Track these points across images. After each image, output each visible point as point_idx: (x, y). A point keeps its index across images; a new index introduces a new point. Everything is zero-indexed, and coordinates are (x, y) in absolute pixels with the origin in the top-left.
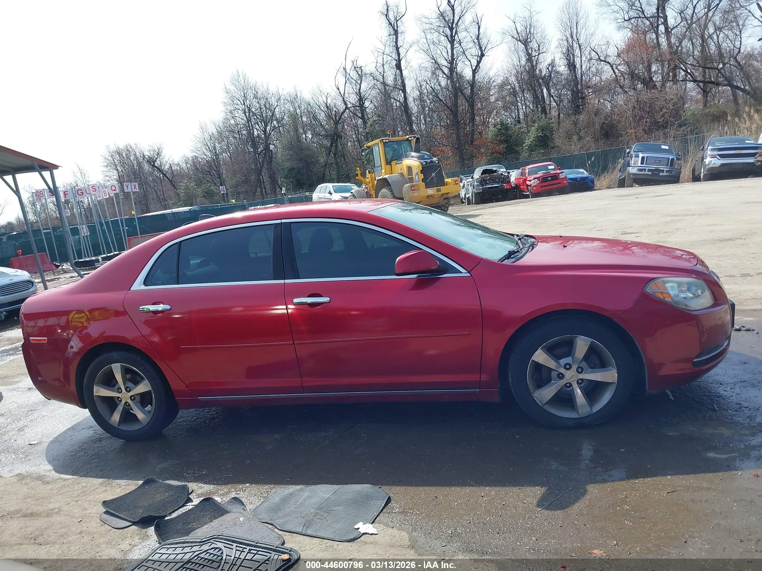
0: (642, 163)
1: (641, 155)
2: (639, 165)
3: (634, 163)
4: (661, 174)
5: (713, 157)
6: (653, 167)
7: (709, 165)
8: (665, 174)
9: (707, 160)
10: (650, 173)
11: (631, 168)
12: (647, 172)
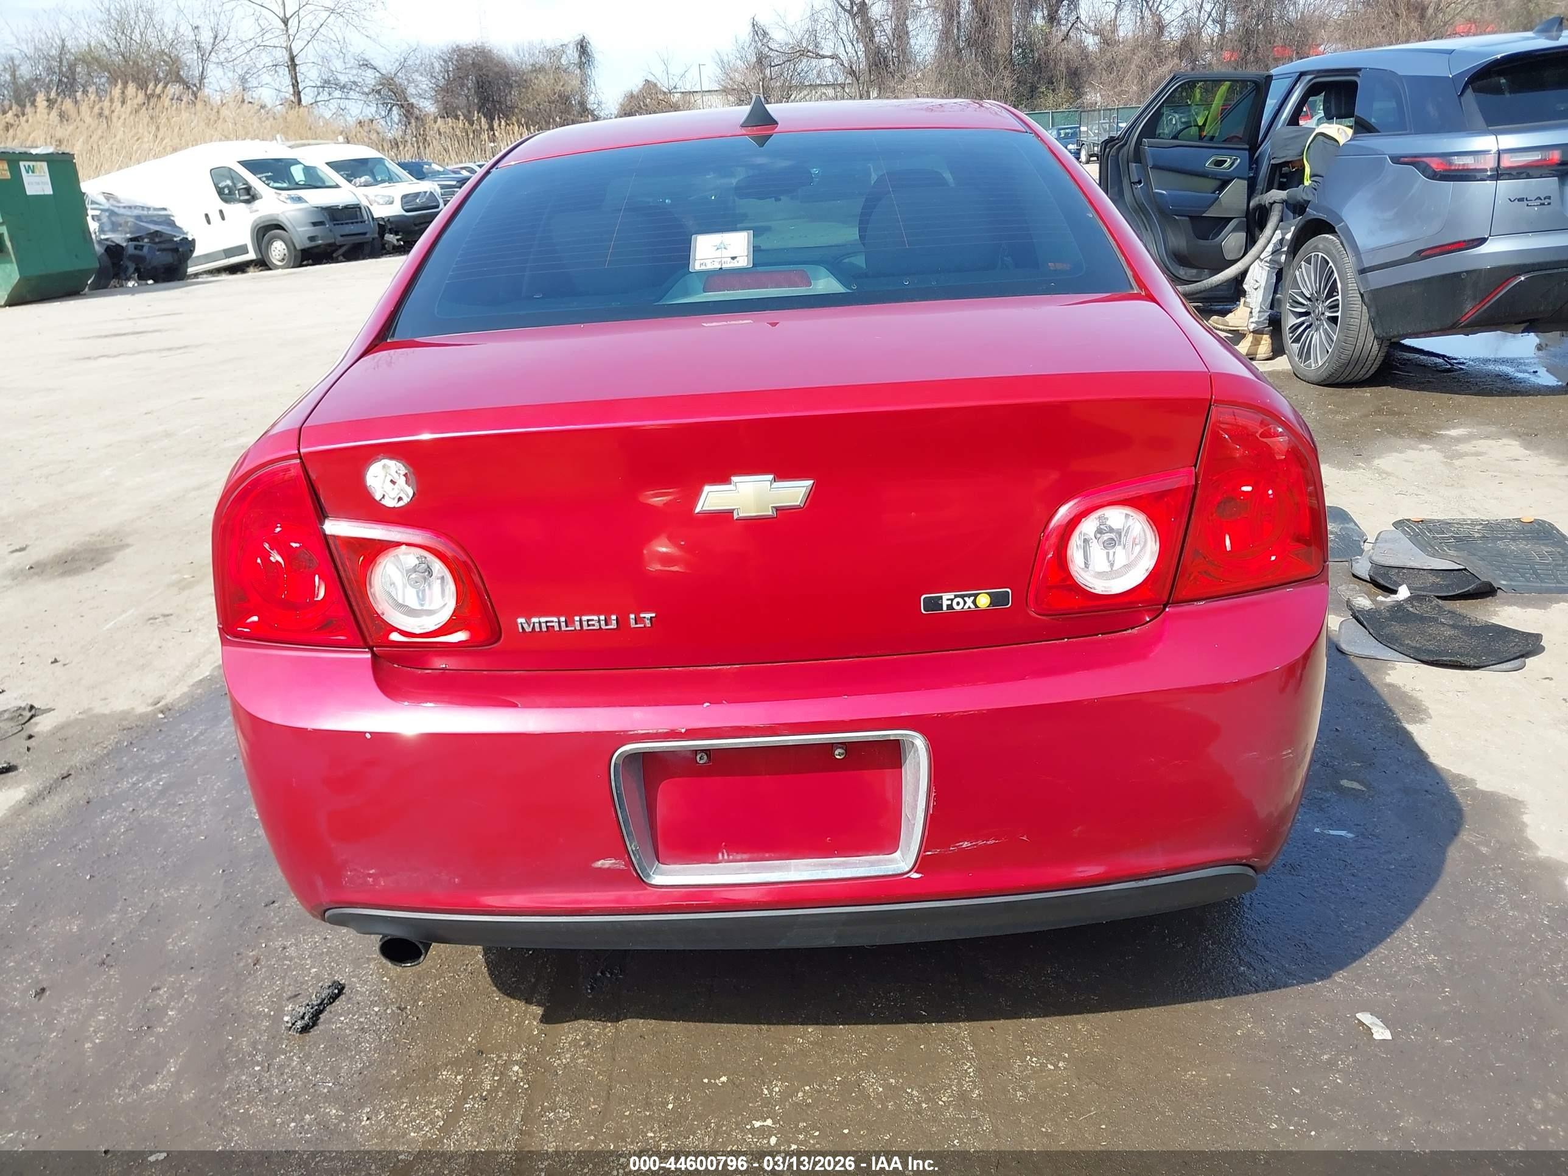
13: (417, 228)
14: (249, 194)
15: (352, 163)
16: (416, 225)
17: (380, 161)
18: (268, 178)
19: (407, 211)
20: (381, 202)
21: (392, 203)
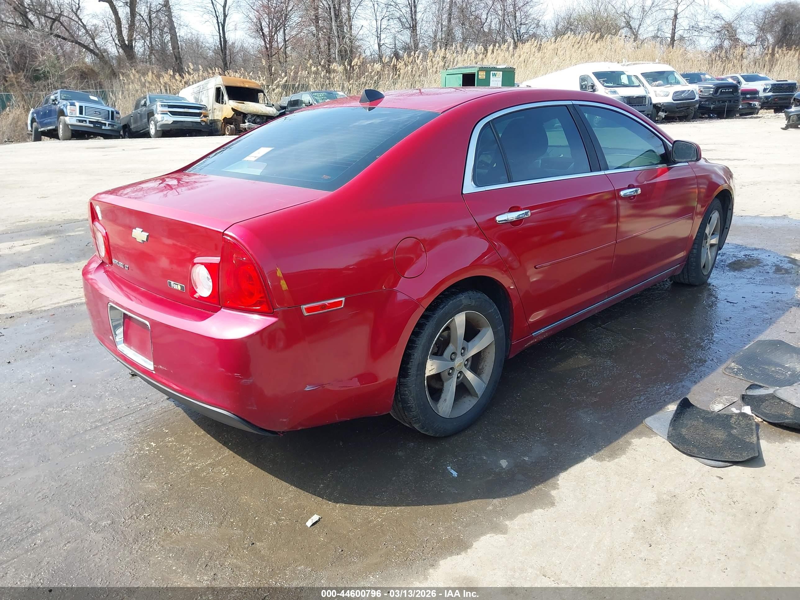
0: (81, 113)
1: (78, 104)
2: (78, 114)
3: (70, 112)
4: (103, 127)
5: (164, 113)
6: (94, 119)
7: (162, 121)
8: (107, 127)
9: (158, 117)
10: (92, 125)
11: (68, 117)
12: (88, 124)
13: (678, 110)
14: (592, 89)
15: (656, 73)
16: (677, 108)
17: (672, 73)
18: (604, 81)
19: (674, 100)
20: (662, 94)
21: (668, 96)
